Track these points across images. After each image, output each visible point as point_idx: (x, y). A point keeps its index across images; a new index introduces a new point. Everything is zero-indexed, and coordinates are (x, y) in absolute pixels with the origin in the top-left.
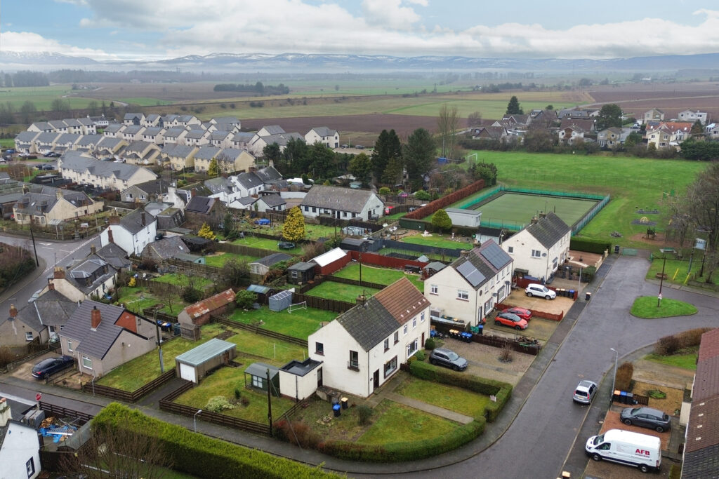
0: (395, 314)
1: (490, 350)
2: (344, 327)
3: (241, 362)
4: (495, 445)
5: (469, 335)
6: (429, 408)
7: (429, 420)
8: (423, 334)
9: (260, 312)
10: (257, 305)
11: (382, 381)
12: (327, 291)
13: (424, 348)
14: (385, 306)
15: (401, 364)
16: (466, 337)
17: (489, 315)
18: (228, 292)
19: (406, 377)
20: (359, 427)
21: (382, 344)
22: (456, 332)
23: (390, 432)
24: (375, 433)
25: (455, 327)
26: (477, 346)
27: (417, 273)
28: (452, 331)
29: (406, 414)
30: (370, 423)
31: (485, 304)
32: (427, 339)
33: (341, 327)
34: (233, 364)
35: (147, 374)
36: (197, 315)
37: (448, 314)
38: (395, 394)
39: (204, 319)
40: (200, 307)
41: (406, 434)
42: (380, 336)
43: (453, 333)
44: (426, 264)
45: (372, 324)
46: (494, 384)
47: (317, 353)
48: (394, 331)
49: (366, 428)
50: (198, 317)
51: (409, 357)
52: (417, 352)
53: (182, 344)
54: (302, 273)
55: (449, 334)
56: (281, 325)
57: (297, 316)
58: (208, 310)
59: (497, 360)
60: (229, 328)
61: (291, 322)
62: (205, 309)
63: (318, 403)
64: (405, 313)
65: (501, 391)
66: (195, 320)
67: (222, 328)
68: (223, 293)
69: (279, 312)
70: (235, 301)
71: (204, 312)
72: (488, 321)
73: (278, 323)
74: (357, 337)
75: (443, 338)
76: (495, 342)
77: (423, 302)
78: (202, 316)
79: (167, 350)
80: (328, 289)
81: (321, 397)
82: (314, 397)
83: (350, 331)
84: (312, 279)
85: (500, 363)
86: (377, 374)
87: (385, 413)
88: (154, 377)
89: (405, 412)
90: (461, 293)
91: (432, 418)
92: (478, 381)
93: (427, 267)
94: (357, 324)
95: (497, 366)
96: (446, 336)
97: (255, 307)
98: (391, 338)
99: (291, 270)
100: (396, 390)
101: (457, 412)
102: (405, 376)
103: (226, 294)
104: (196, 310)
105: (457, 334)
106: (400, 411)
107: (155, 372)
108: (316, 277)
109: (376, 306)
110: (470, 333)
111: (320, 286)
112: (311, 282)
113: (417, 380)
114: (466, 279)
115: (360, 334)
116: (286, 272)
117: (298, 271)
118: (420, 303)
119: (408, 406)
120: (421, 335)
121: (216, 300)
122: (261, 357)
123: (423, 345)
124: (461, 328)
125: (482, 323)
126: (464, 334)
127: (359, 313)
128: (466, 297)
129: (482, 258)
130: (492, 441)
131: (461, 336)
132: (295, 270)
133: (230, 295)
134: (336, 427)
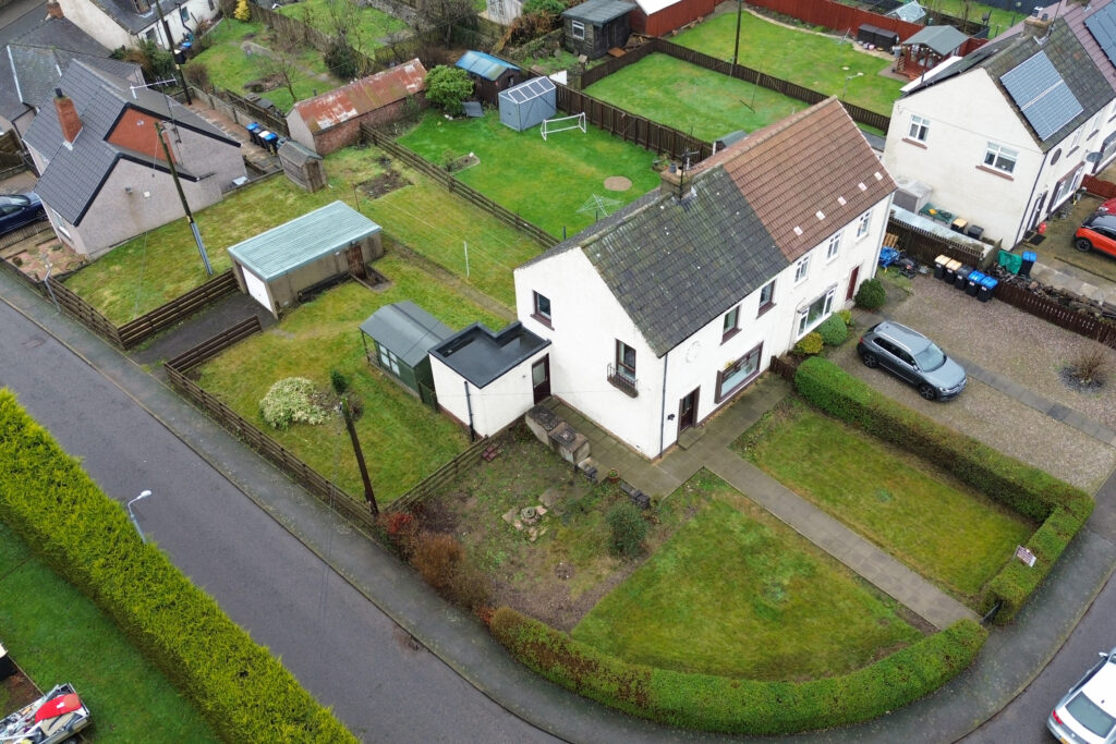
0: (775, 226)
1: (1041, 337)
2: (603, 273)
3: (388, 276)
4: (998, 724)
5: (990, 283)
6: (820, 528)
7: (812, 573)
8: (855, 273)
9: (478, 126)
10: (474, 108)
11: (706, 407)
12: (650, 85)
13: (852, 303)
14: (749, 199)
15: (774, 359)
16: (978, 286)
17: (1059, 212)
18: (409, 68)
19: (778, 399)
20: (609, 560)
21: (717, 325)
22: (954, 265)
23: (690, 599)
24: (648, 595)
25: (955, 252)
26: (1005, 315)
27: (887, 49)
28: (942, 260)
29: (749, 539)
30: (643, 552)
31: (1058, 184)
32: (866, 282)
33: (593, 272)
34: (367, 276)
35: (178, 273)
36: (325, 123)
37: (943, 202)
38: (736, 455)
39: (344, 134)
40: (335, 104)
41: (734, 620)
42: (712, 302)
43: (944, 268)
44: (912, 29)
45: (696, 262)
46: (1036, 488)
47: (536, 316)
48: (765, 280)
49: (627, 568)
50: (329, 130)
51: (799, 338)
52: (828, 322)
53: (281, 197)
54: (596, 28)
55: (933, 265)
56: (512, 173)
57: (559, 153)
58: (353, 113)
59: (1057, 377)
60: (397, 165)
61: (537, 167)
62: (348, 109)
63: (526, 449)
64: (807, 220)
65: (1051, 518)
66: (319, 134)
67: (383, 161)
68: (398, 68)
69: (521, 133)
70: (422, 92)
71: (344, 116)
72: (1053, 231)
73: (508, 165)
74: (635, 308)
75: (912, 273)
76: (1061, 311)
77: (872, 183)
78: (339, 126)
79: (244, 208)
80: (654, 77)
81: (536, 433)
82: (517, 431)
83: (618, 290)
84: (623, 46)
85: (1064, 388)
86: (691, 402)
87: (693, 523)
88: (189, 285)
89: (749, 526)
90: (997, 153)
91: (823, 568)
92: (989, 463)
93: (915, 40)
94: (647, 263)
95: (1053, 399)
96: (924, 270)
97: (469, 113)
98: (751, 303)
99: (571, 18)
100: (741, 443)
101: (902, 560)
102: (778, 394)
103: (403, 71)
104: (326, 110)
105: (955, 274)
106: (735, 523)
107: (196, 269)
108: (632, 40)
109: (720, 200)
110: (994, 275)
111: (635, 66)
112: (618, 53)
113: (806, 414)
114: (1022, 115)
115: (652, 294)
116: (559, 22)
117: (586, 22)
118: (862, 186)
119: (762, 510)
120: (848, 275)
121: (377, 86)
122: (439, 266)
123: (850, 295)
124: (969, 258)
125: (1033, 237)
126: (975, 277)
127: (661, 224)
128: (1010, 165)
129: (1085, 40)
130: (992, 707)
131: (966, 281)
132: (579, 19)
133: (413, 75)
134: (549, 544)
